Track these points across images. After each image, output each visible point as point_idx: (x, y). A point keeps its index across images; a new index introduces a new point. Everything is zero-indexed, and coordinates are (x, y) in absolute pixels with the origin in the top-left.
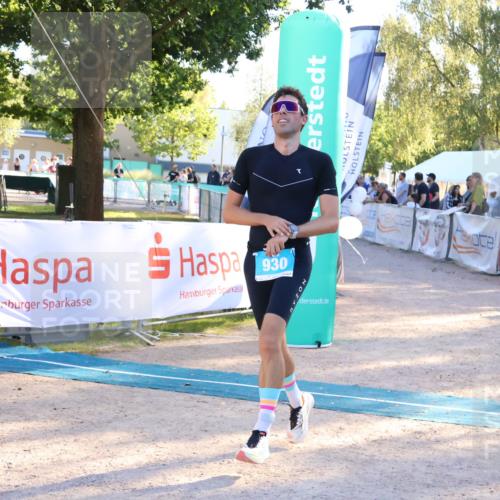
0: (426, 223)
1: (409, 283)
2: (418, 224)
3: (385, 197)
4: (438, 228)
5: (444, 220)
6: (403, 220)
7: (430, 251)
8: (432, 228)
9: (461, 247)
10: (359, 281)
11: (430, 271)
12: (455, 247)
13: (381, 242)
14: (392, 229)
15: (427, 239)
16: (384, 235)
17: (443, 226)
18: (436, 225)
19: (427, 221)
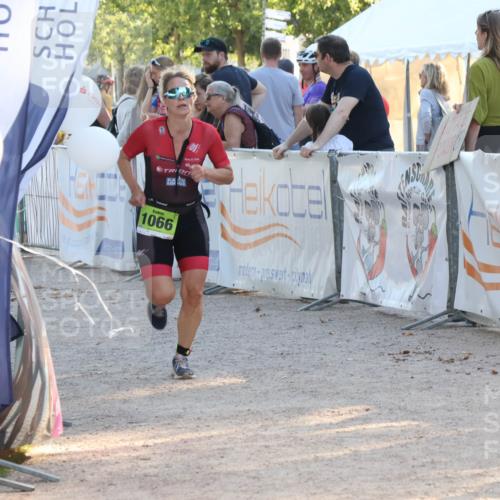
0: (372, 201)
1: (301, 411)
2: (349, 207)
3: (234, 127)
4: (412, 213)
5: (428, 183)
6: (300, 199)
7: (396, 295)
8: (394, 214)
9: (488, 268)
10: (130, 420)
11: (388, 362)
12: (471, 271)
13: (241, 284)
14: (269, 234)
15: (382, 255)
16: (247, 258)
17: (426, 205)
18: (404, 202)
19: (375, 194)
